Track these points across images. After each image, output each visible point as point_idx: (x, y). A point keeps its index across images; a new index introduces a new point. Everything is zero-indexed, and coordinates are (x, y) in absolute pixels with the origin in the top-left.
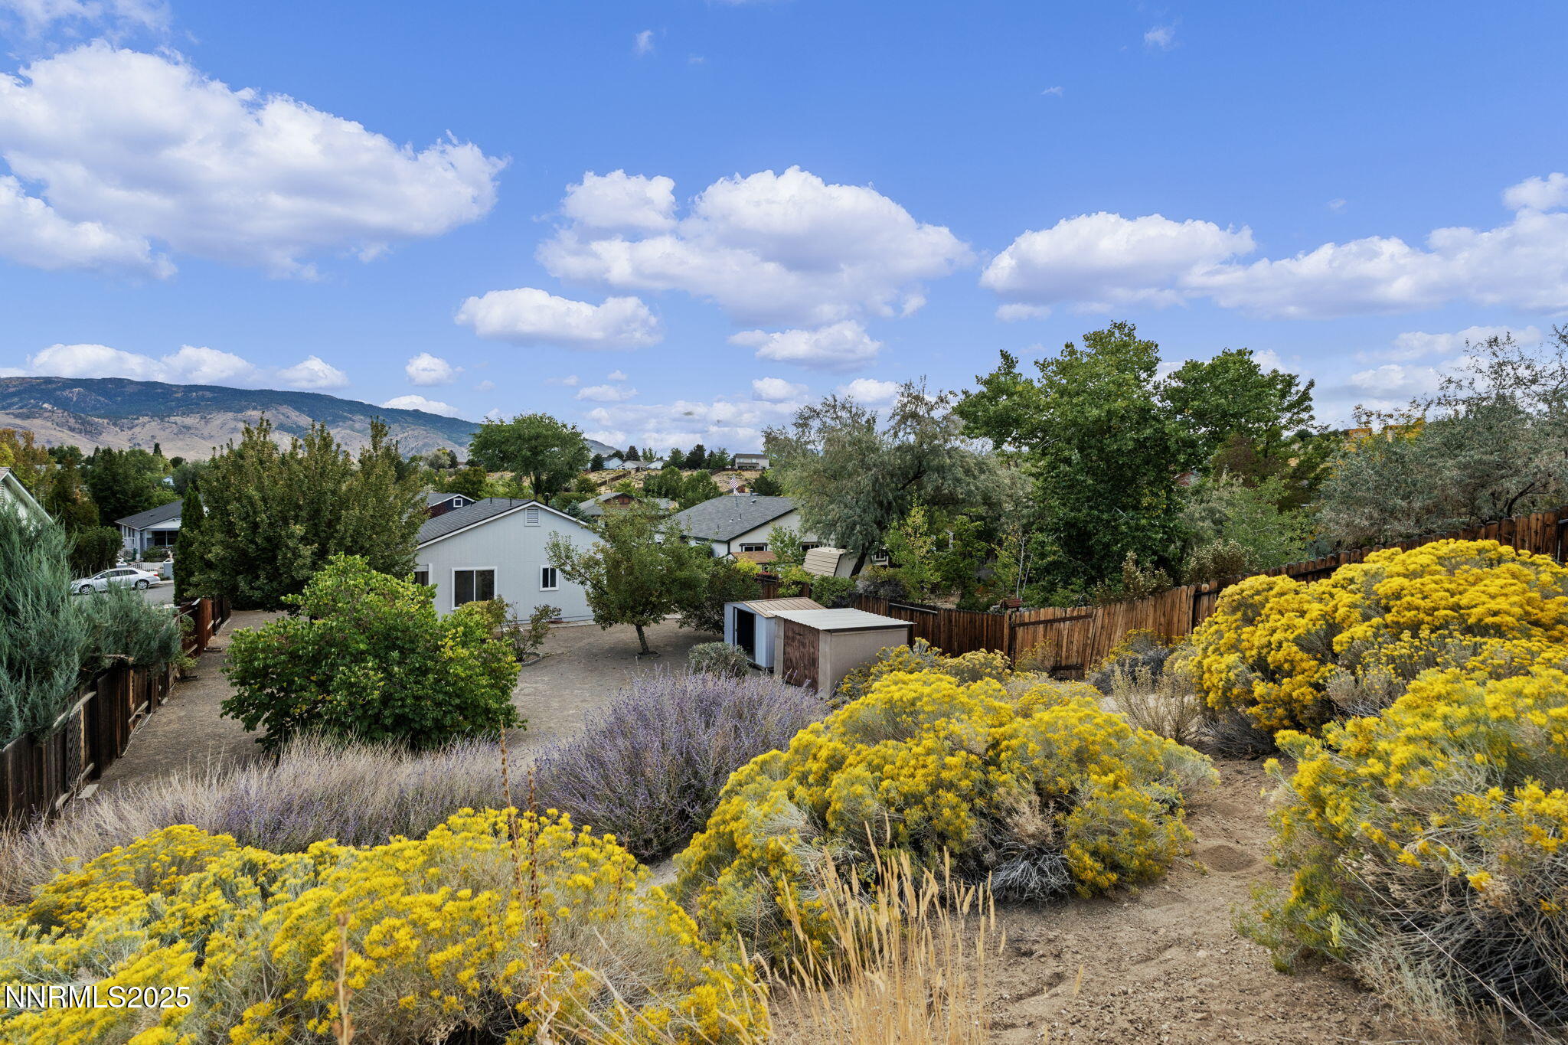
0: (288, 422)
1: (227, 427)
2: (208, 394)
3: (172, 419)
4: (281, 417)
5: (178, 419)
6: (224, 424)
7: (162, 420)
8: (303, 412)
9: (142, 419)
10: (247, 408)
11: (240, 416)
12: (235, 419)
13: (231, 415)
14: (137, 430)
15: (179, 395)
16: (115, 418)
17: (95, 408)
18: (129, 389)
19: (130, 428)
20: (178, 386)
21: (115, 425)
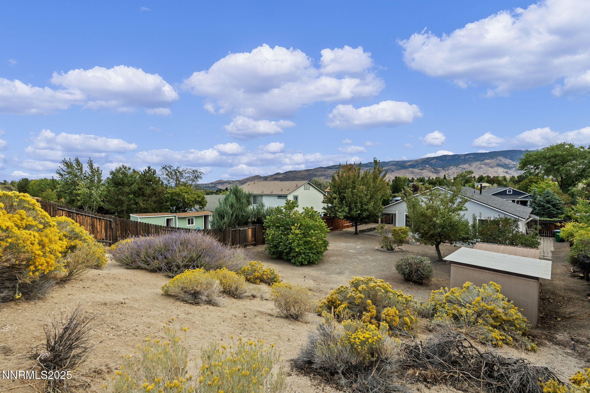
0: (501, 163)
1: (478, 167)
2: (472, 156)
3: (460, 166)
4: (498, 161)
5: (462, 166)
6: (477, 166)
7: (457, 167)
8: (508, 158)
9: (451, 167)
10: (485, 159)
11: (482, 162)
12: (481, 164)
13: (479, 162)
14: (449, 171)
15: (462, 158)
16: (443, 168)
17: (439, 165)
18: (448, 158)
19: (448, 170)
20: (462, 155)
21: (443, 170)
